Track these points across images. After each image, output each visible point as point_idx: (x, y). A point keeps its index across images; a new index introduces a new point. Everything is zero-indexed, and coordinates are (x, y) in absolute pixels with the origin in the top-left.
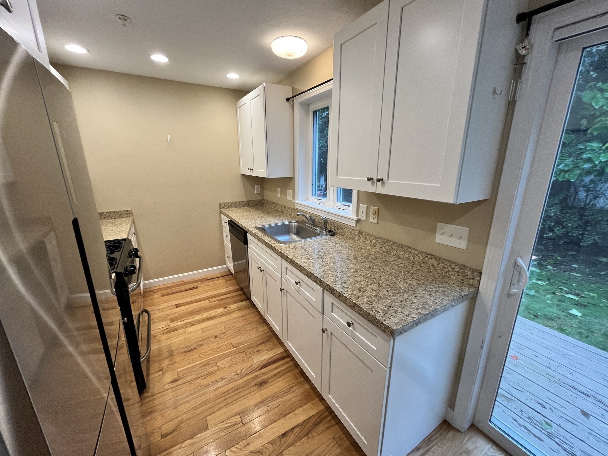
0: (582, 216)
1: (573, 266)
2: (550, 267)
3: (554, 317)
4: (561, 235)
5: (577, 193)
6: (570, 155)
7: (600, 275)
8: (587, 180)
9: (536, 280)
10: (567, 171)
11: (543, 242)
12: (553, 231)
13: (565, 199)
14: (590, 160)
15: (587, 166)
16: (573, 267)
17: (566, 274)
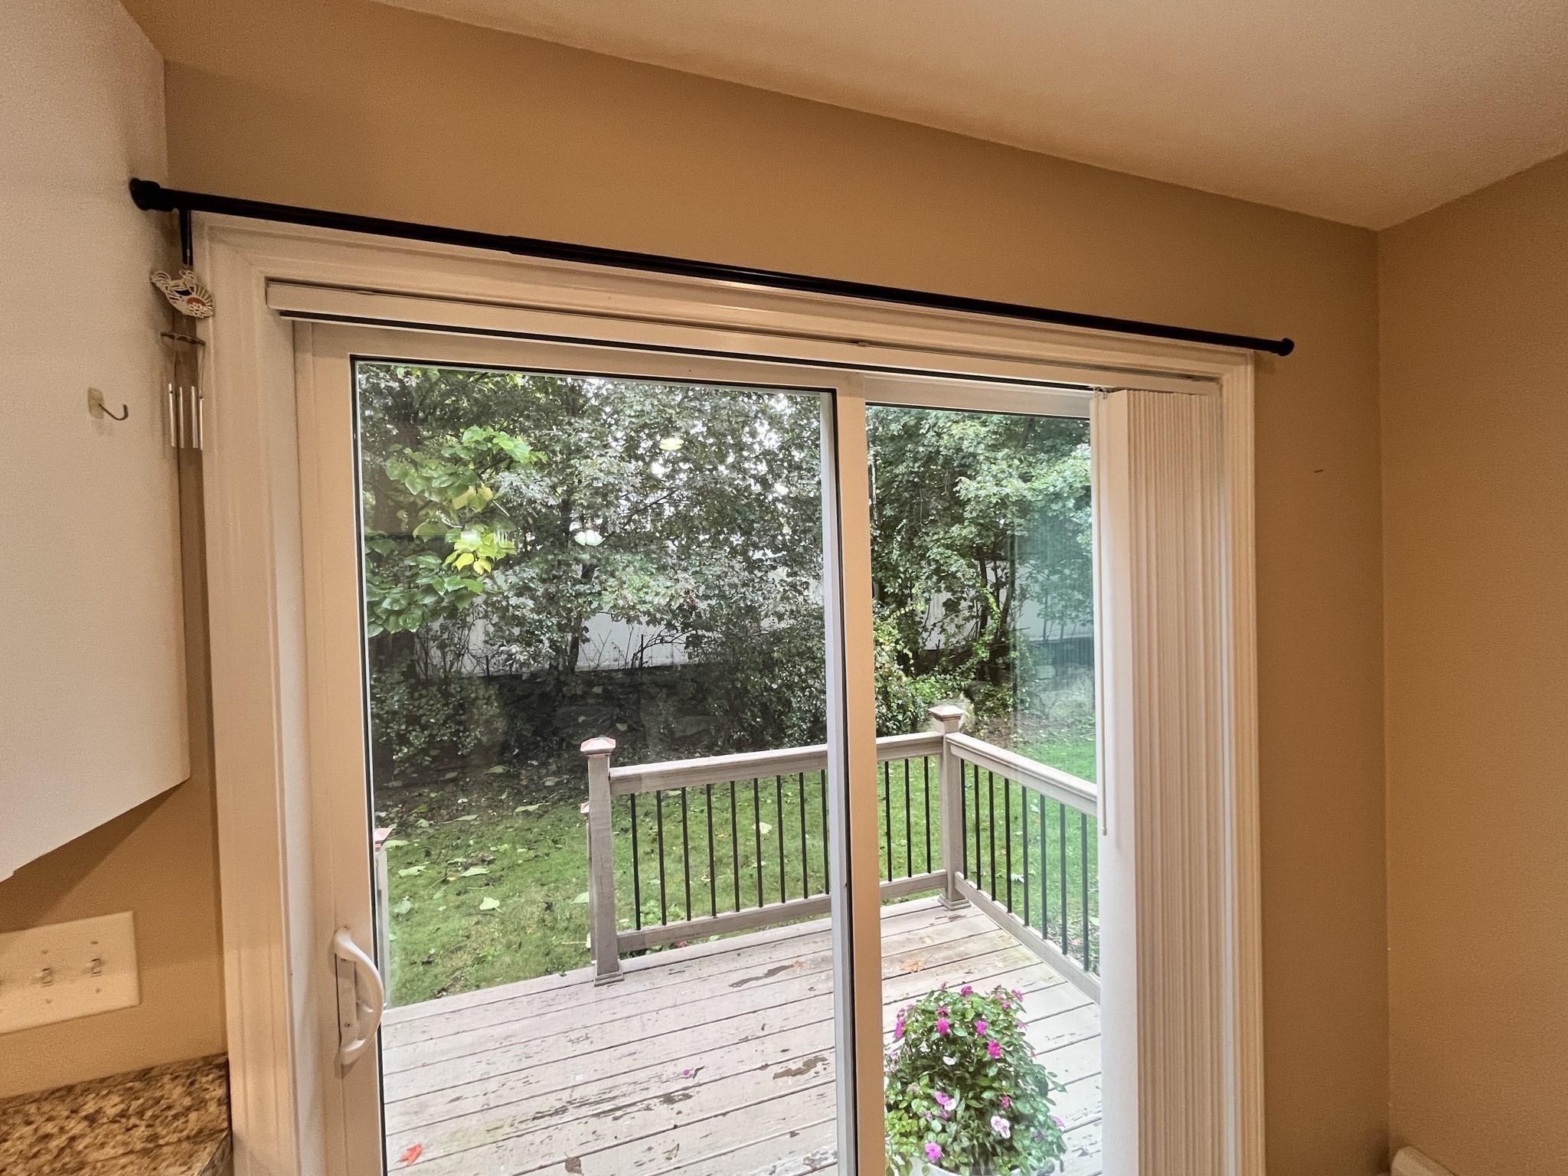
0: (446, 695)
1: (460, 801)
2: (423, 823)
3: (460, 939)
4: (423, 746)
5: (427, 654)
6: (396, 580)
7: (501, 800)
8: (436, 626)
9: (406, 868)
10: (399, 613)
11: (396, 772)
12: (409, 744)
13: (411, 667)
14: (429, 590)
15: (429, 600)
16: (460, 805)
17: (453, 826)
